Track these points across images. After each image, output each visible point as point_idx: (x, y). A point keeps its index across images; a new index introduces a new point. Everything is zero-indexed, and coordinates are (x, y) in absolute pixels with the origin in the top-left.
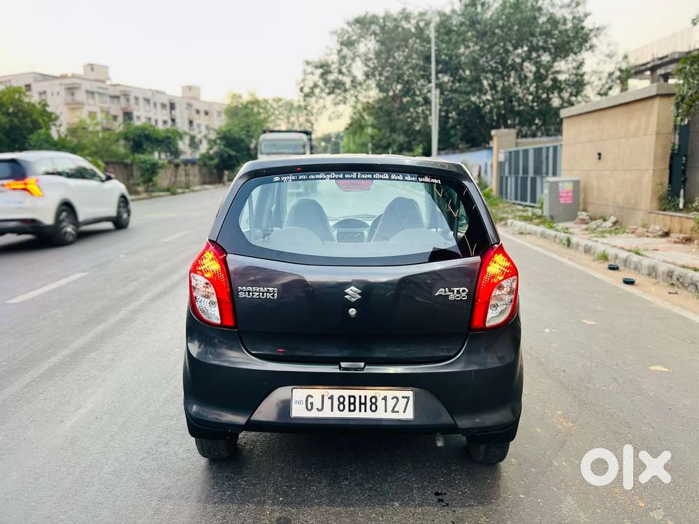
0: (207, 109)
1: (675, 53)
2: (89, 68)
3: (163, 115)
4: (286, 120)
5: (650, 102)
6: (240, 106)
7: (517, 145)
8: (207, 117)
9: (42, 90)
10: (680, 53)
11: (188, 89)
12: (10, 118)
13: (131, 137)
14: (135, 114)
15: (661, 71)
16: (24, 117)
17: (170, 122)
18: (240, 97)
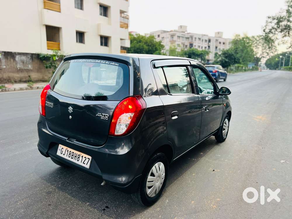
0: (224, 41)
2: (180, 27)
3: (205, 45)
4: (262, 46)
6: (239, 40)
8: (224, 45)
9: (163, 36)
11: (217, 33)
12: (149, 47)
13: (188, 53)
14: (194, 44)
16: (153, 47)
17: (207, 48)
18: (239, 35)
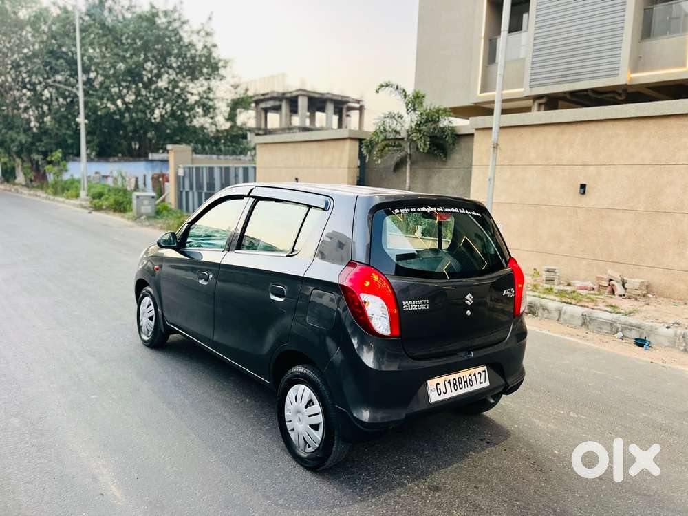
1: (273, 92)
5: (342, 142)
7: (193, 161)
10: (278, 93)
15: (263, 105)
